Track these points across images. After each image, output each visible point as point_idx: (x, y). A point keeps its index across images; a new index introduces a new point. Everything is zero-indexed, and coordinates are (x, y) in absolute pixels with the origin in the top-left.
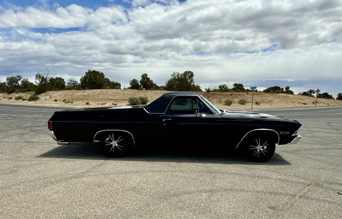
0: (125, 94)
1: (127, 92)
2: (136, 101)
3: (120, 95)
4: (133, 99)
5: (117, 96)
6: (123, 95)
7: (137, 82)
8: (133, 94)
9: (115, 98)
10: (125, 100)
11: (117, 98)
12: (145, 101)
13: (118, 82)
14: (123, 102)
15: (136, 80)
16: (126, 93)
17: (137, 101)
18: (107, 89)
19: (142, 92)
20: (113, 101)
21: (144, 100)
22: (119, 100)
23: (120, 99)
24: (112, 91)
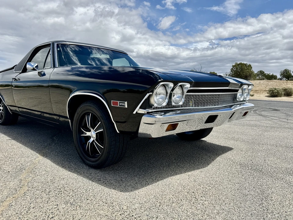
0: (268, 85)
1: (271, 82)
2: (276, 92)
3: (263, 85)
4: (273, 90)
5: (258, 87)
6: (266, 86)
7: (289, 72)
8: (278, 85)
9: (256, 89)
10: (266, 91)
11: (257, 89)
12: (290, 92)
13: (274, 74)
14: (264, 93)
15: (288, 70)
16: (270, 84)
17: (278, 92)
18: (252, 80)
19: (291, 83)
20: (252, 92)
21: (288, 91)
22: (259, 91)
23: (261, 90)
24: (255, 82)
